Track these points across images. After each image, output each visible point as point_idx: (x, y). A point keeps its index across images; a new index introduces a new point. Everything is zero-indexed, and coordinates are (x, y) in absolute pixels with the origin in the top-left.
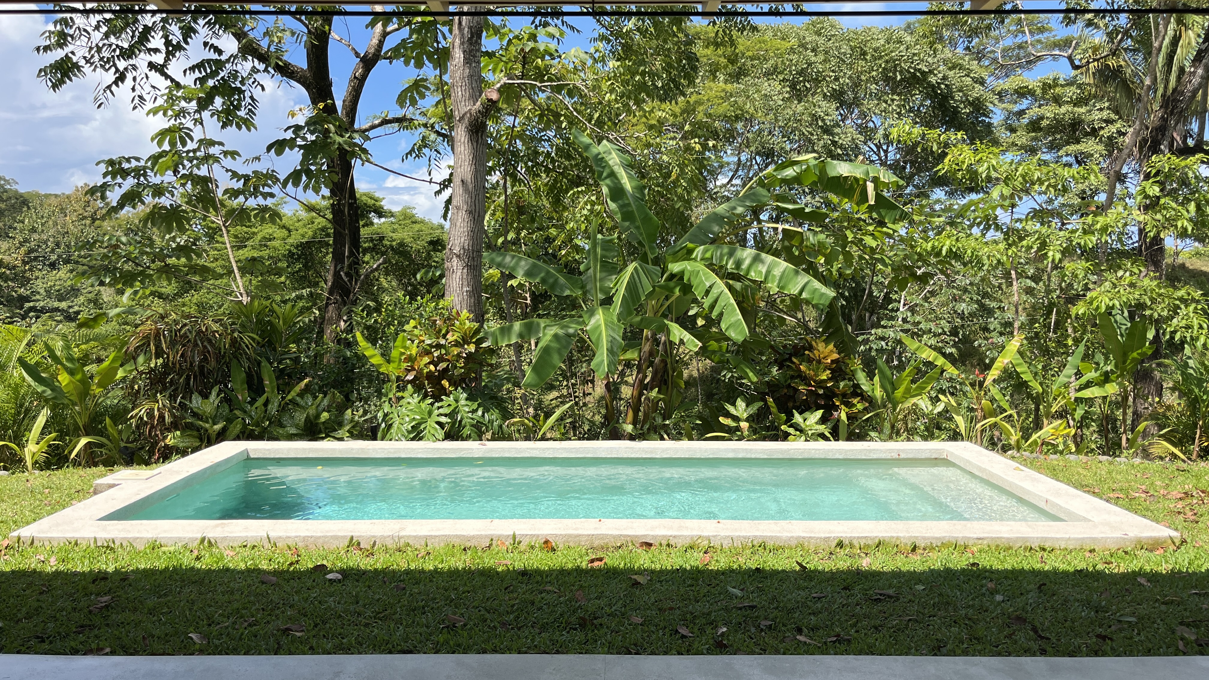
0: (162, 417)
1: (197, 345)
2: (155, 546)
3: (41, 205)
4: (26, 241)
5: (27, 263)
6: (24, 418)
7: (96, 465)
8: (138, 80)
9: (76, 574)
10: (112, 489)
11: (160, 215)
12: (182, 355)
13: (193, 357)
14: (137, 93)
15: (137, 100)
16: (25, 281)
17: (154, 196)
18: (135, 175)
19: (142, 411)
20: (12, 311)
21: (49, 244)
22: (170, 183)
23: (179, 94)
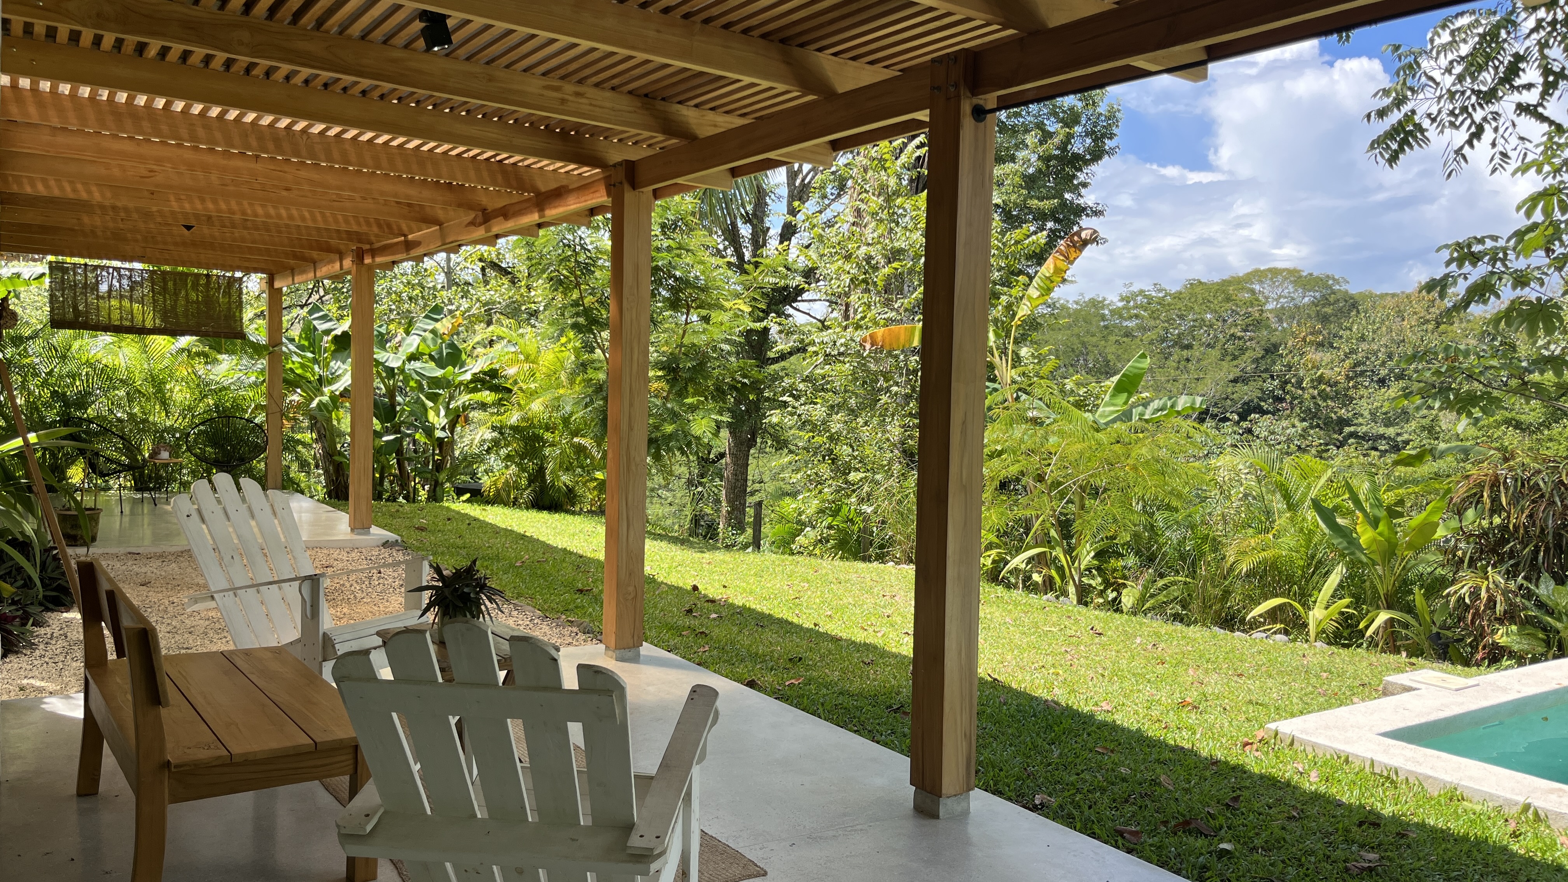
0: (1491, 601)
1: (1554, 502)
2: (1454, 796)
3: (1374, 307)
4: (1353, 352)
5: (1352, 379)
6: (1314, 573)
7: (1396, 651)
8: (1501, 130)
9: (1340, 804)
10: (1406, 694)
11: (1520, 313)
12: (1531, 516)
13: (1546, 520)
14: (1499, 148)
15: (1497, 160)
16: (1347, 400)
17: (1514, 288)
18: (1490, 260)
19: (1463, 588)
20: (1329, 436)
21: (1380, 355)
22: (1539, 268)
23: (1562, 141)
